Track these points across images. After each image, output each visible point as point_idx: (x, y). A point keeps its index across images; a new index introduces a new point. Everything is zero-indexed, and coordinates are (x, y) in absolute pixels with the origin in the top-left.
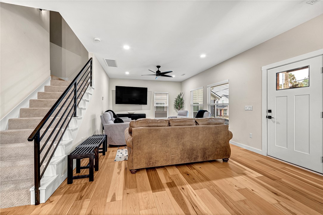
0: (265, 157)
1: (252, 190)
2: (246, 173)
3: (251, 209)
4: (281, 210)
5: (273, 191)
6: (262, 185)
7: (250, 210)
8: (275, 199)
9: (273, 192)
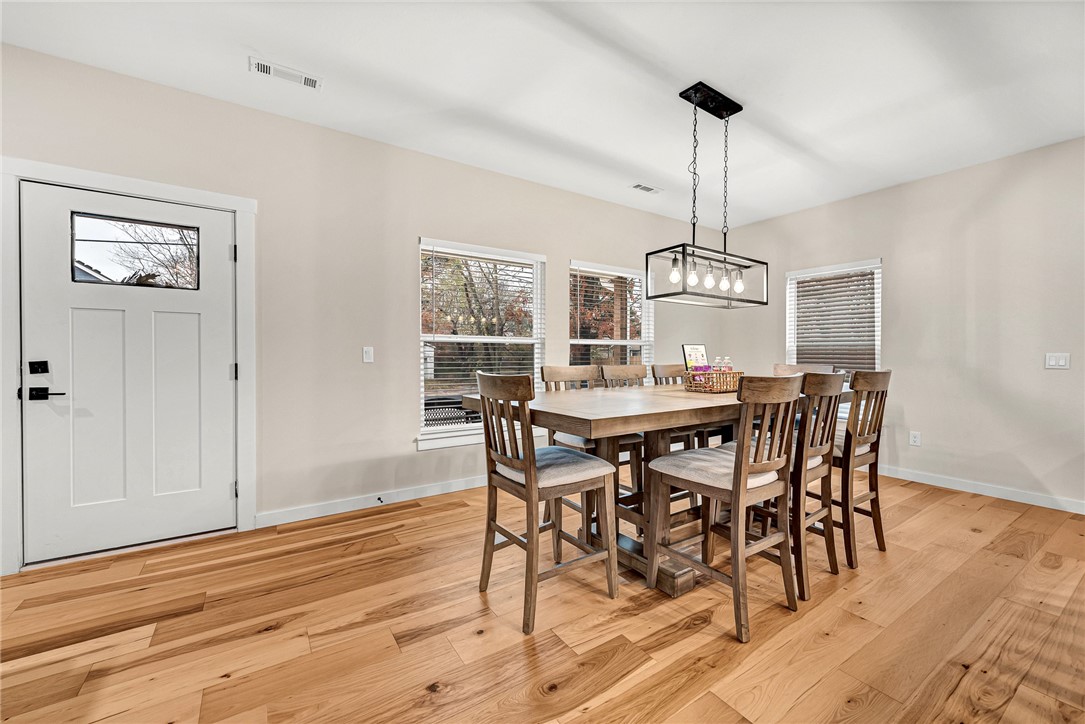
0: (21, 575)
1: (225, 679)
2: (95, 667)
3: (318, 707)
4: (336, 641)
5: (258, 629)
6: (207, 643)
7: (322, 710)
8: (293, 638)
9: (259, 632)
